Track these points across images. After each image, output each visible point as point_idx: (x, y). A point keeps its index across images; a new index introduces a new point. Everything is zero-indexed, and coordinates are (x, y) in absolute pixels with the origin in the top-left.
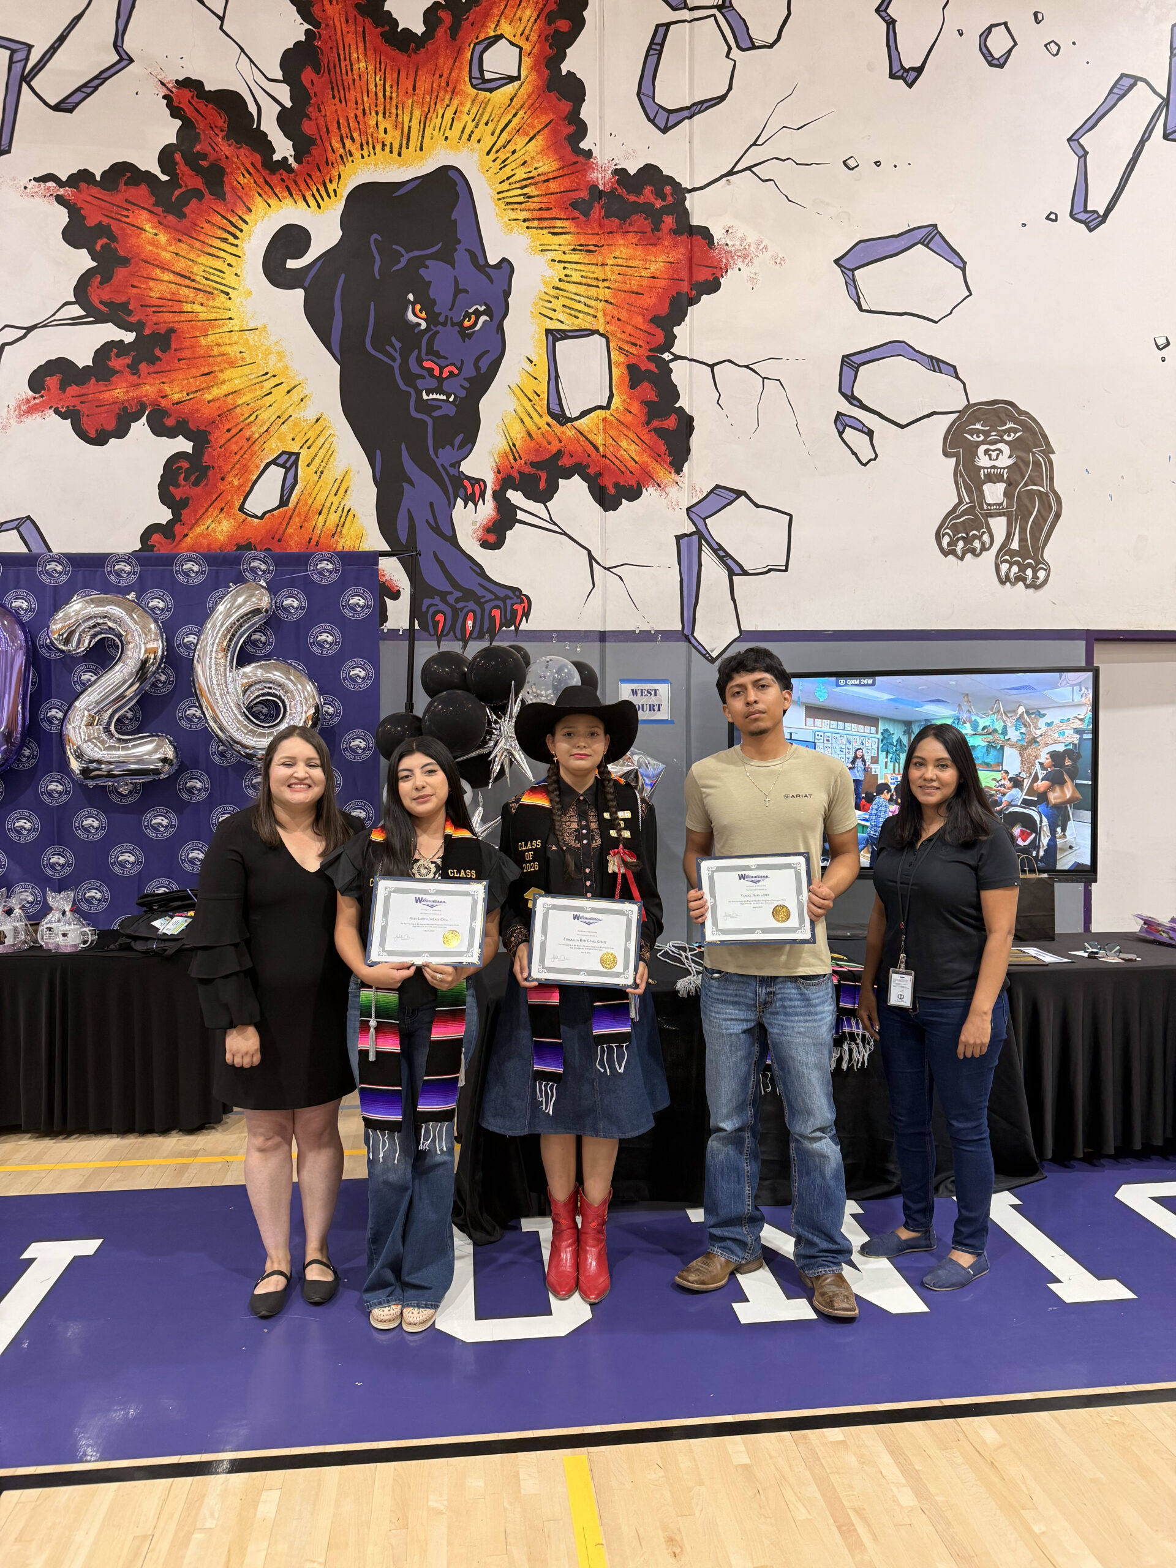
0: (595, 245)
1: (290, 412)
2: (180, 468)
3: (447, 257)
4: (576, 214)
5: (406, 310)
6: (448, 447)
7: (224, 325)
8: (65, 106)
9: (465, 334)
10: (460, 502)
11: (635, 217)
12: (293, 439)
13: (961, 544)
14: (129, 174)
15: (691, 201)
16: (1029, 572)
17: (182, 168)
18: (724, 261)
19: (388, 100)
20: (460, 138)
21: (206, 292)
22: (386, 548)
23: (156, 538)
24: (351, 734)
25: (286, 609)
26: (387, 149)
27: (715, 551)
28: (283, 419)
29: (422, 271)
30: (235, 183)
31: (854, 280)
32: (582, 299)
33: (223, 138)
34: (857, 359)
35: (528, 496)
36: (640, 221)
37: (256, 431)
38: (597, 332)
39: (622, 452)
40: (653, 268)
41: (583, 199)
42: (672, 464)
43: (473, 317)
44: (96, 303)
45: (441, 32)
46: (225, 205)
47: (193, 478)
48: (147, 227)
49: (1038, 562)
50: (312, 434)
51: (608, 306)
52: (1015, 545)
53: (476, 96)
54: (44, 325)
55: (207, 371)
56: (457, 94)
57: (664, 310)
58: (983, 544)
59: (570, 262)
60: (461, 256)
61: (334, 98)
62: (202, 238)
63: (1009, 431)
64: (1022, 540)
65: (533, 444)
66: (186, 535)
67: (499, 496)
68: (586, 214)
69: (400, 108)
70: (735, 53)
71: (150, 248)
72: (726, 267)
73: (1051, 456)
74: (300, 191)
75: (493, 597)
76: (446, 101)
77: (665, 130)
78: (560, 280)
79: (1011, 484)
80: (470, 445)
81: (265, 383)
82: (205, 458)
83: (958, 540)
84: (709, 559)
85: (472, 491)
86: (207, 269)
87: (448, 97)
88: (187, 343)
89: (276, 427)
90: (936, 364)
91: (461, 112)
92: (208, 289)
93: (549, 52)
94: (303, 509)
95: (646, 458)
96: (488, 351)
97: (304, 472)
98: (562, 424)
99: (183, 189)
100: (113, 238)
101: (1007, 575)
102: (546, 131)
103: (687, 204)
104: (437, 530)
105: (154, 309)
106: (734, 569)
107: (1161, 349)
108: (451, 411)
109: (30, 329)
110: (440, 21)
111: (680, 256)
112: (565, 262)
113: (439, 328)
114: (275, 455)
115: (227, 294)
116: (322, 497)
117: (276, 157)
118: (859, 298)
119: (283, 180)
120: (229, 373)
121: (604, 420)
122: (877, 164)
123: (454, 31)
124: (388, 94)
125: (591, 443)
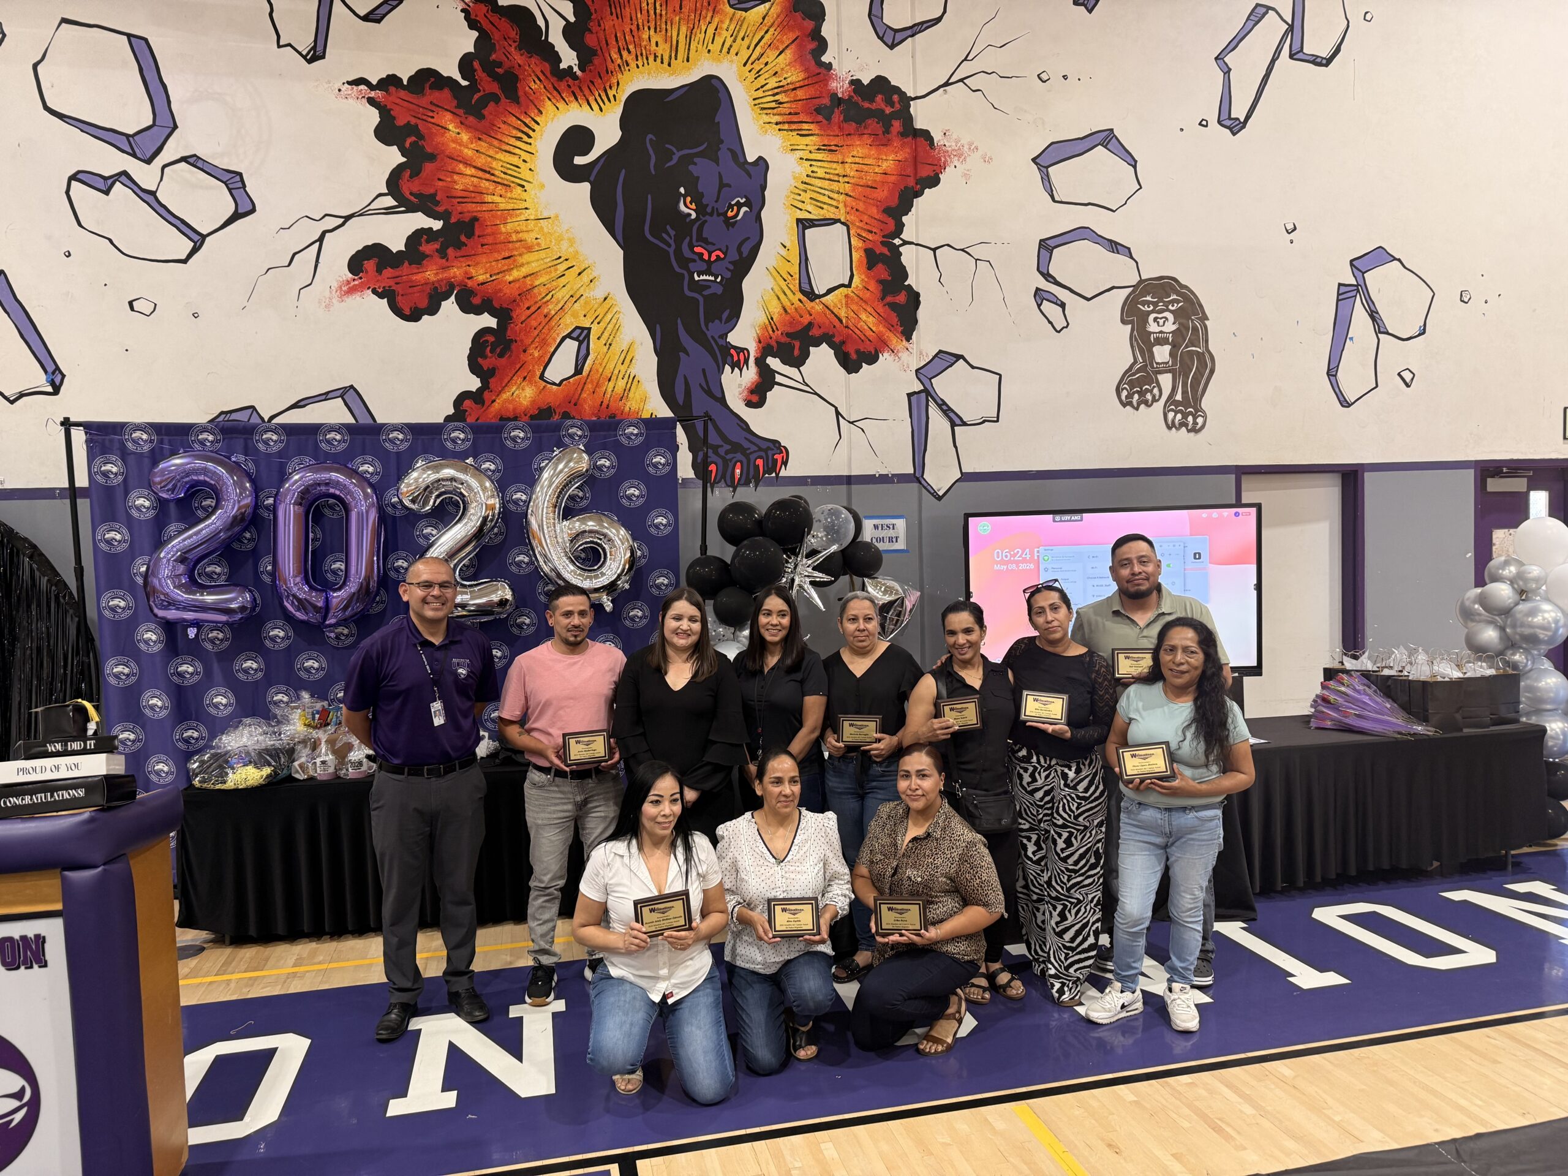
0: (836, 146)
1: (581, 291)
2: (487, 341)
3: (712, 154)
4: (820, 118)
5: (678, 202)
6: (717, 321)
7: (521, 213)
8: (373, 17)
9: (729, 223)
10: (727, 368)
11: (869, 122)
12: (585, 316)
13: (1136, 397)
14: (432, 80)
15: (915, 108)
16: (1190, 419)
17: (480, 74)
18: (943, 159)
19: (658, 17)
20: (721, 51)
21: (504, 184)
23: (467, 403)
24: (656, 573)
26: (659, 60)
27: (940, 406)
28: (575, 298)
29: (691, 167)
30: (527, 88)
31: (1048, 175)
32: (827, 193)
33: (516, 48)
34: (1051, 243)
35: (784, 362)
36: (873, 124)
37: (552, 308)
38: (838, 221)
39: (862, 323)
40: (885, 165)
41: (826, 106)
42: (903, 333)
43: (735, 208)
44: (407, 194)
46: (519, 108)
47: (498, 350)
48: (451, 127)
49: (1197, 411)
50: (601, 311)
51: (848, 199)
52: (1179, 397)
53: (734, 15)
54: (361, 214)
55: (507, 255)
56: (718, 12)
57: (894, 202)
58: (1154, 396)
59: (815, 160)
60: (724, 154)
61: (612, 14)
62: (499, 136)
63: (1173, 302)
64: (1184, 392)
65: (787, 318)
66: (494, 401)
67: (760, 363)
68: (829, 119)
69: (669, 24)
71: (454, 146)
72: (944, 164)
73: (1206, 322)
74: (585, 96)
75: (756, 449)
76: (708, 19)
77: (892, 47)
78: (807, 176)
79: (1175, 346)
80: (735, 319)
81: (558, 266)
82: (509, 333)
83: (1134, 393)
84: (934, 412)
85: (736, 358)
86: (505, 165)
87: (710, 15)
88: (489, 230)
89: (570, 305)
90: (1114, 246)
91: (721, 28)
92: (506, 182)
94: (595, 377)
95: (881, 328)
96: (749, 238)
97: (594, 344)
98: (812, 300)
99: (482, 93)
100: (421, 137)
101: (1173, 421)
102: (793, 46)
103: (912, 110)
104: (709, 392)
105: (459, 200)
106: (955, 421)
107: (1289, 233)
108: (719, 290)
109: (347, 218)
111: (907, 155)
112: (812, 160)
113: (707, 218)
114: (570, 330)
115: (523, 186)
116: (611, 366)
117: (563, 66)
118: (1052, 191)
119: (569, 86)
120: (527, 257)
121: (847, 296)
122: (1065, 77)
124: (658, 11)
125: (836, 316)
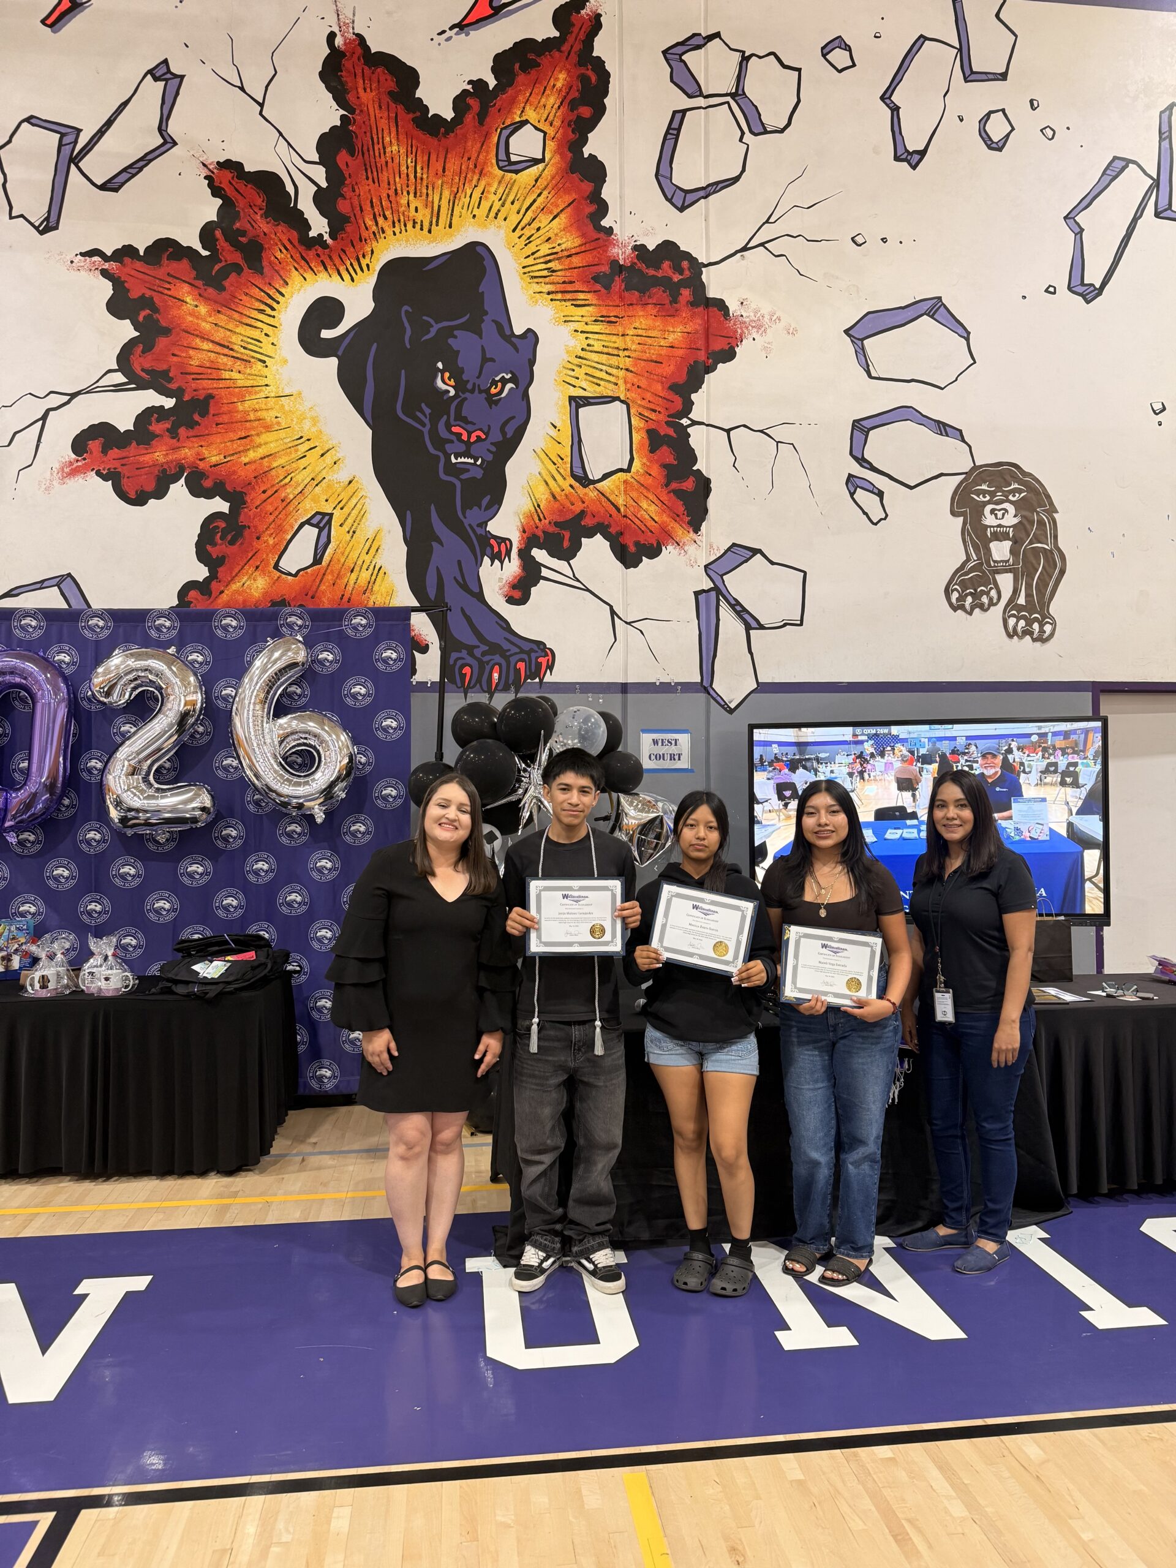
0: (615, 316)
1: (323, 474)
2: (217, 527)
3: (475, 327)
4: (598, 287)
5: (436, 377)
6: (476, 508)
7: (260, 391)
8: (110, 186)
9: (492, 401)
10: (486, 560)
11: (654, 290)
12: (327, 501)
13: (969, 599)
14: (171, 250)
15: (706, 275)
16: (1036, 626)
17: (222, 243)
18: (739, 331)
19: (419, 181)
20: (487, 217)
21: (243, 360)
22: (415, 603)
23: (193, 594)
24: (382, 783)
25: (321, 662)
26: (418, 226)
27: (732, 606)
28: (316, 481)
29: (451, 341)
30: (273, 258)
31: (863, 349)
32: (604, 368)
33: (262, 216)
34: (867, 424)
35: (552, 554)
36: (658, 293)
37: (290, 492)
38: (617, 399)
39: (643, 512)
40: (671, 338)
41: (605, 274)
42: (690, 523)
43: (499, 384)
44: (138, 370)
45: (469, 118)
46: (263, 279)
47: (229, 537)
48: (188, 299)
49: (1044, 617)
50: (344, 496)
51: (629, 374)
52: (1022, 600)
53: (503, 177)
54: (88, 391)
55: (243, 435)
56: (485, 175)
57: (682, 378)
58: (991, 599)
59: (592, 333)
60: (488, 327)
61: (367, 178)
62: (240, 310)
63: (1013, 492)
64: (1028, 596)
65: (557, 505)
66: (222, 592)
67: (525, 555)
68: (607, 287)
69: (430, 188)
70: (748, 136)
71: (191, 319)
72: (741, 337)
73: (1055, 515)
74: (335, 265)
75: (518, 650)
76: (474, 182)
77: (681, 209)
78: (582, 349)
79: (1017, 542)
80: (497, 506)
81: (299, 447)
82: (242, 518)
83: (967, 595)
84: (726, 614)
85: (498, 549)
86: (245, 339)
87: (476, 178)
88: (225, 408)
89: (310, 489)
90: (942, 428)
91: (488, 192)
92: (245, 358)
93: (572, 136)
94: (336, 567)
95: (665, 518)
96: (513, 418)
97: (336, 532)
98: (585, 486)
99: (223, 264)
100: (155, 309)
101: (1015, 629)
102: (569, 209)
103: (704, 277)
104: (465, 587)
105: (193, 376)
106: (750, 623)
107: (1157, 414)
108: (479, 473)
109: (73, 396)
110: (468, 107)
111: (697, 327)
112: (587, 332)
113: (467, 395)
114: (309, 516)
115: (264, 362)
116: (354, 555)
117: (312, 234)
118: (868, 366)
119: (318, 255)
120: (265, 437)
121: (625, 482)
122: (884, 240)
123: (482, 117)
124: (419, 175)
125: (613, 504)
